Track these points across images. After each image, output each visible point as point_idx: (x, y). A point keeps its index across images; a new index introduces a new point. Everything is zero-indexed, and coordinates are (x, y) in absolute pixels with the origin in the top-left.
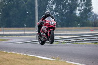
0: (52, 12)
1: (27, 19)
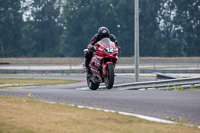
0: (169, 24)
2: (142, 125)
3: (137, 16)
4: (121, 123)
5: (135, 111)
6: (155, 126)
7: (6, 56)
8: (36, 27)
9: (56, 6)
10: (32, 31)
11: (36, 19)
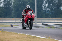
2: (38, 39)
3: (36, 5)
4: (31, 38)
5: (35, 35)
6: (41, 39)
9: (11, 2)
10: (3, 10)
11: (4, 6)
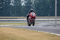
1: (50, 11)
3: (56, 4)
4: (51, 36)
5: (55, 33)
7: (17, 16)
8: (25, 8)
9: (31, 1)
10: (24, 9)
